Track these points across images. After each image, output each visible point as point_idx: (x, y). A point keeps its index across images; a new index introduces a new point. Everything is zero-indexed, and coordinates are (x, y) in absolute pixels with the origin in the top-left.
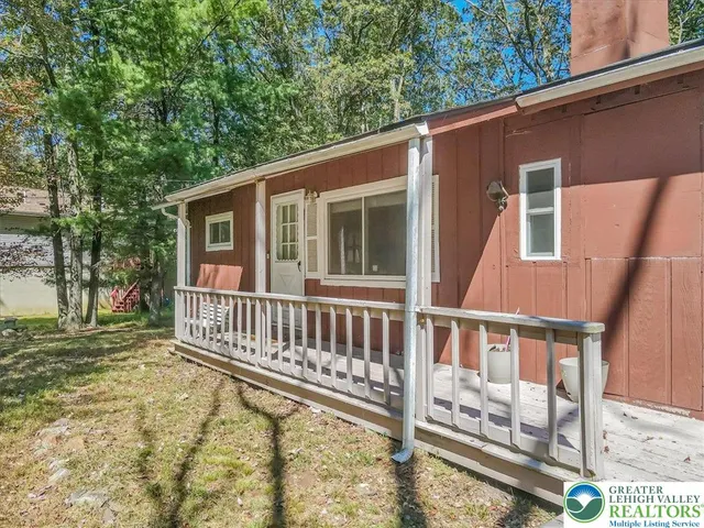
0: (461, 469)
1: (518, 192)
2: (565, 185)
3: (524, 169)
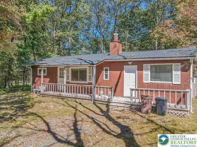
0: (99, 103)
1: (103, 71)
2: (109, 71)
3: (104, 68)
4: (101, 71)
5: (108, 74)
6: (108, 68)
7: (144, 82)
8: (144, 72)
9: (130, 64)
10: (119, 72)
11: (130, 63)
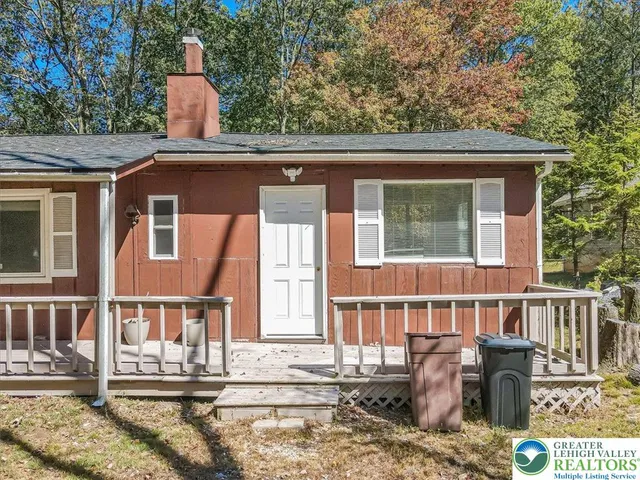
0: (142, 398)
1: (147, 214)
2: (180, 212)
3: (152, 199)
4: (133, 215)
5: (171, 231)
6: (175, 198)
7: (360, 261)
8: (360, 219)
9: (293, 179)
10: (222, 219)
11: (292, 174)
